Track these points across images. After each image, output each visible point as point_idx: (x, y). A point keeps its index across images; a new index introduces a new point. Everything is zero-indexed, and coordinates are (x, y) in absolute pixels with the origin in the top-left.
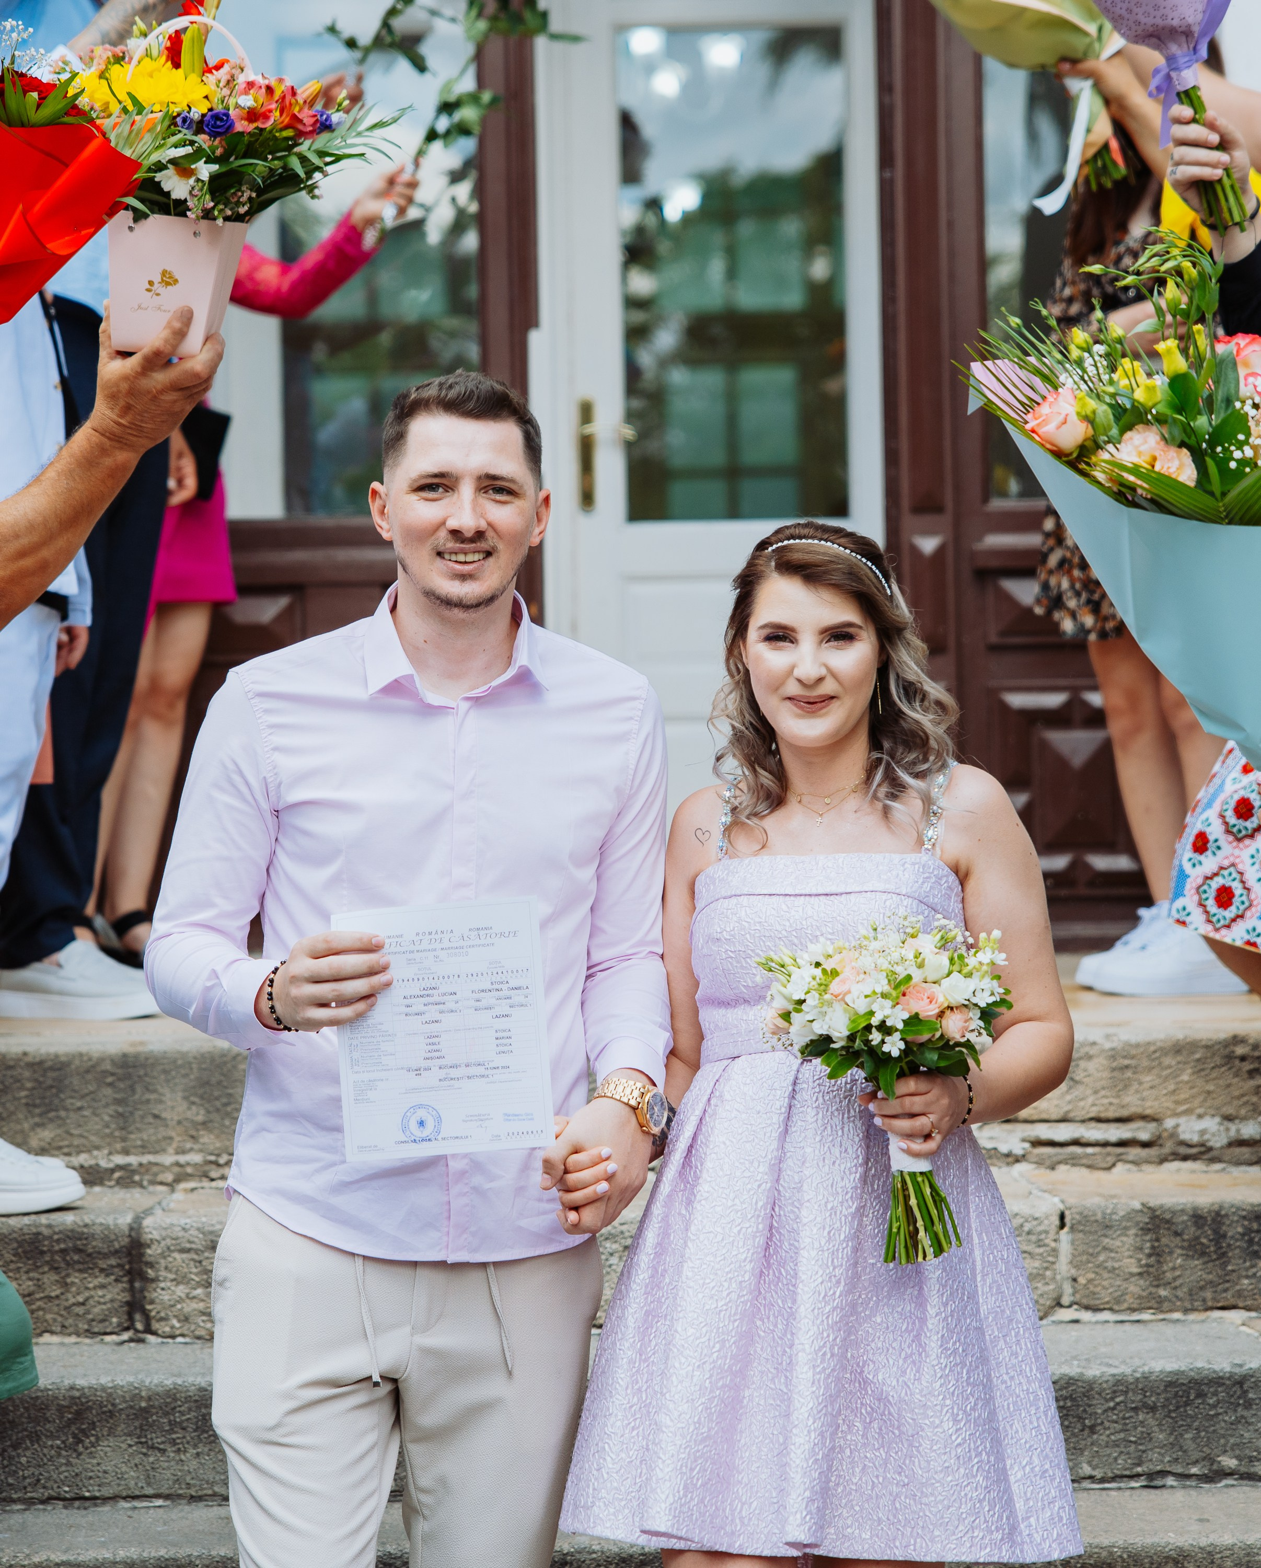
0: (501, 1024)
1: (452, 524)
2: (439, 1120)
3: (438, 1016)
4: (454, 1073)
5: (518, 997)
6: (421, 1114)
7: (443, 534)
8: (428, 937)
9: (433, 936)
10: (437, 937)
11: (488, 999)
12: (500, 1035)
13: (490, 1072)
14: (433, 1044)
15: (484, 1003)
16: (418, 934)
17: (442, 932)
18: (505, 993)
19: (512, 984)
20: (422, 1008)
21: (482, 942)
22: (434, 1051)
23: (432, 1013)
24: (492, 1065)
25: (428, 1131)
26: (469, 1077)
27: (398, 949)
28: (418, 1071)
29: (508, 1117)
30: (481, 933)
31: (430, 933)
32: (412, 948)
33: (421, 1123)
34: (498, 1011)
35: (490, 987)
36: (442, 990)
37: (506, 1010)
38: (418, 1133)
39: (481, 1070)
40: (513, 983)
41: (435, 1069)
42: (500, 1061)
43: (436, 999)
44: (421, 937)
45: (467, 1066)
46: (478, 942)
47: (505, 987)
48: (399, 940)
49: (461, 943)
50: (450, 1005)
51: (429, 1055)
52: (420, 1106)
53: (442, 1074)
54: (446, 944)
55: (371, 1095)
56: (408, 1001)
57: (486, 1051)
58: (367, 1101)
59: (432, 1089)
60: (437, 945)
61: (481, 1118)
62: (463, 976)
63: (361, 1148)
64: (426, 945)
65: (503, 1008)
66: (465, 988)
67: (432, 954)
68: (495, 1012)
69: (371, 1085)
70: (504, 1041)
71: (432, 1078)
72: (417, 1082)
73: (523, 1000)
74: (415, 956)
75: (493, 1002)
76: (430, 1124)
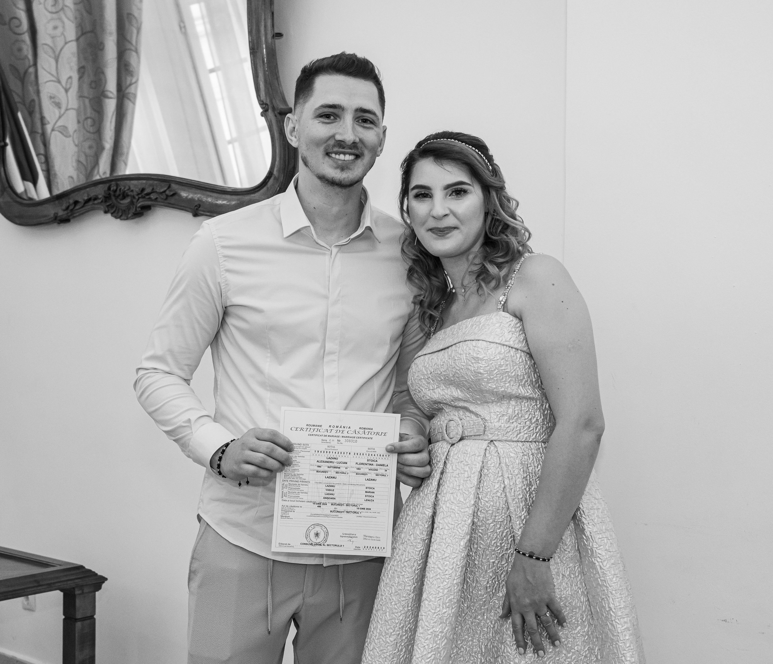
0: (370, 484)
2: (327, 534)
3: (334, 475)
4: (339, 508)
5: (381, 471)
6: (318, 529)
8: (335, 429)
9: (339, 429)
10: (341, 429)
11: (364, 469)
12: (368, 490)
13: (359, 510)
14: (330, 490)
15: (362, 471)
16: (330, 426)
17: (344, 427)
18: (374, 467)
19: (378, 463)
20: (326, 469)
21: (366, 436)
22: (329, 496)
23: (332, 472)
24: (361, 506)
25: (319, 540)
26: (347, 512)
27: (318, 433)
28: (319, 505)
29: (366, 537)
30: (366, 431)
31: (337, 427)
32: (326, 433)
33: (317, 535)
34: (369, 476)
35: (367, 462)
36: (339, 460)
37: (373, 476)
38: (314, 540)
39: (354, 509)
40: (380, 462)
41: (329, 505)
42: (366, 505)
43: (335, 465)
44: (332, 428)
45: (347, 505)
46: (363, 436)
47: (375, 463)
48: (319, 428)
49: (354, 435)
50: (343, 469)
51: (327, 496)
52: (318, 525)
53: (333, 508)
54: (345, 434)
55: (291, 514)
56: (319, 464)
57: (359, 497)
58: (288, 517)
59: (326, 516)
60: (340, 434)
61: (351, 536)
62: (352, 454)
63: (281, 544)
64: (334, 433)
65: (372, 475)
66: (352, 461)
67: (336, 439)
68: (367, 477)
69: (292, 509)
70: (370, 494)
71: (327, 509)
72: (318, 511)
73: (384, 473)
74: (328, 438)
75: (367, 471)
76: (322, 536)
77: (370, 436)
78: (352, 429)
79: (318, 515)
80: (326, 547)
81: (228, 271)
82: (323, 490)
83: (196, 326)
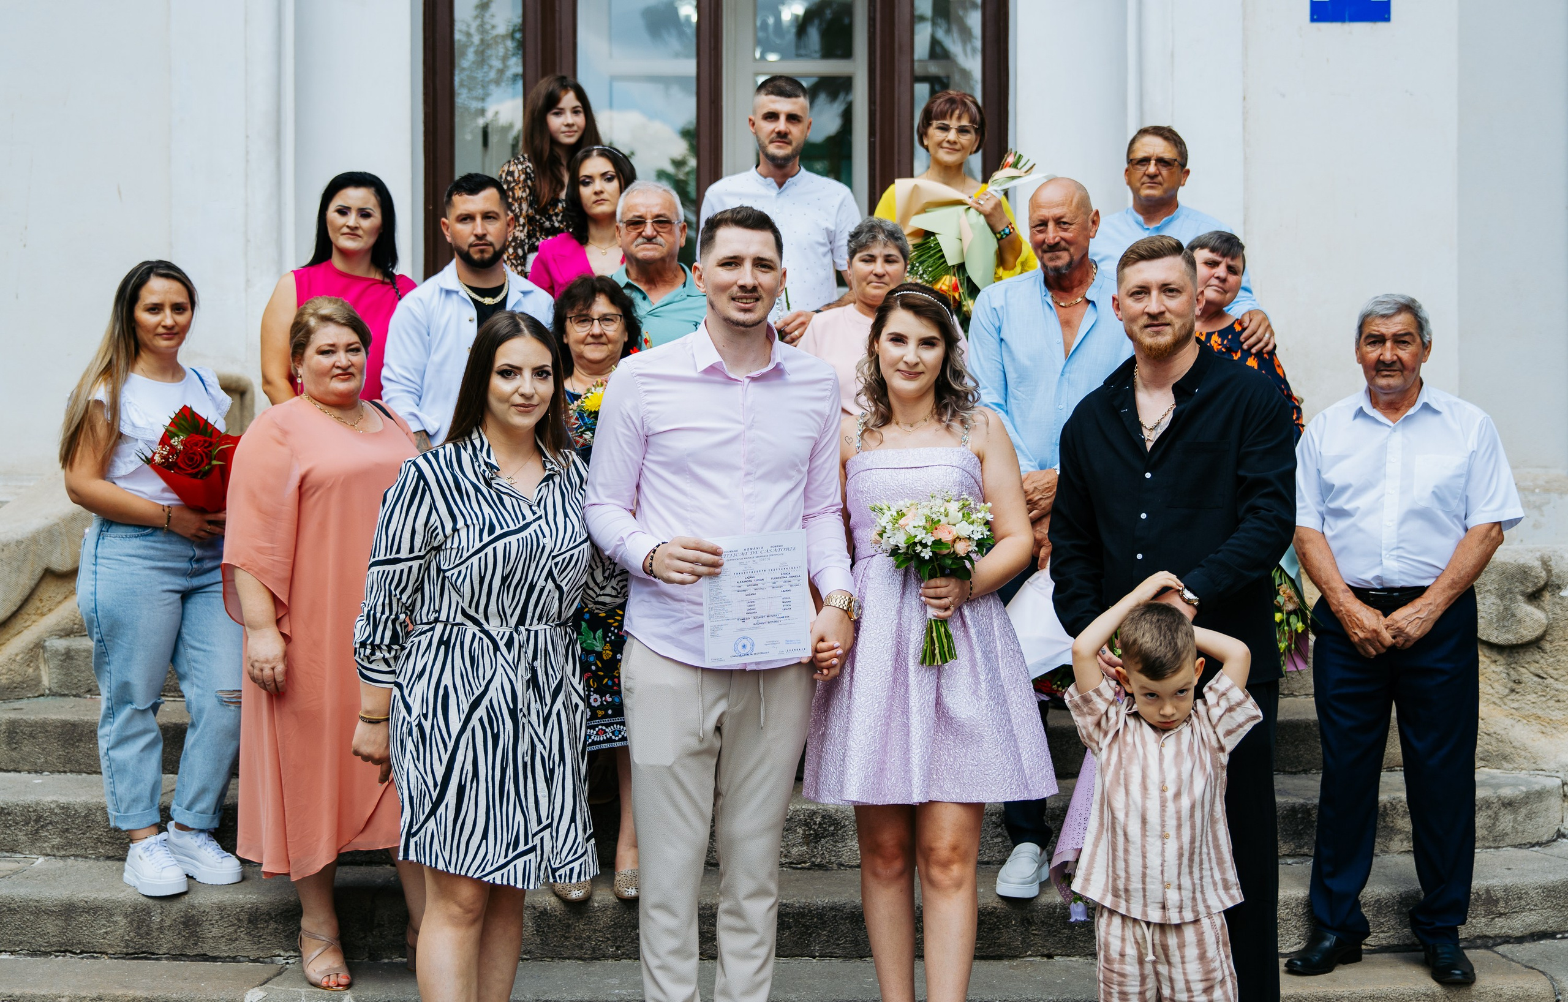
0: (786, 594)
1: (741, 282)
2: (753, 645)
3: (753, 591)
4: (761, 620)
5: (795, 581)
6: (744, 641)
7: (735, 288)
8: (751, 551)
10: (754, 550)
11: (779, 582)
12: (785, 600)
13: (779, 619)
14: (751, 606)
15: (777, 584)
16: (744, 549)
18: (788, 579)
20: (746, 588)
22: (751, 611)
23: (751, 590)
24: (780, 616)
25: (746, 651)
26: (769, 622)
27: (734, 557)
28: (743, 620)
29: (787, 642)
32: (741, 556)
33: (744, 646)
34: (784, 588)
35: (781, 576)
36: (756, 578)
37: (789, 588)
38: (742, 651)
39: (775, 619)
41: (752, 619)
42: (785, 613)
43: (754, 583)
44: (747, 551)
45: (768, 616)
46: (775, 553)
47: (788, 576)
49: (766, 553)
50: (760, 586)
51: (749, 611)
52: (744, 638)
53: (755, 621)
54: (759, 554)
56: (739, 584)
57: (778, 608)
58: (718, 636)
59: (750, 629)
60: (755, 555)
61: (774, 643)
62: (767, 570)
64: (749, 555)
65: (787, 587)
66: (768, 577)
67: (751, 559)
68: (782, 589)
69: (719, 627)
70: (786, 603)
71: (750, 623)
72: (743, 625)
73: (797, 582)
74: (744, 561)
75: (782, 583)
76: (748, 647)
77: (781, 552)
78: (765, 549)
79: (741, 630)
80: (753, 656)
81: (648, 404)
82: (745, 607)
83: (627, 459)
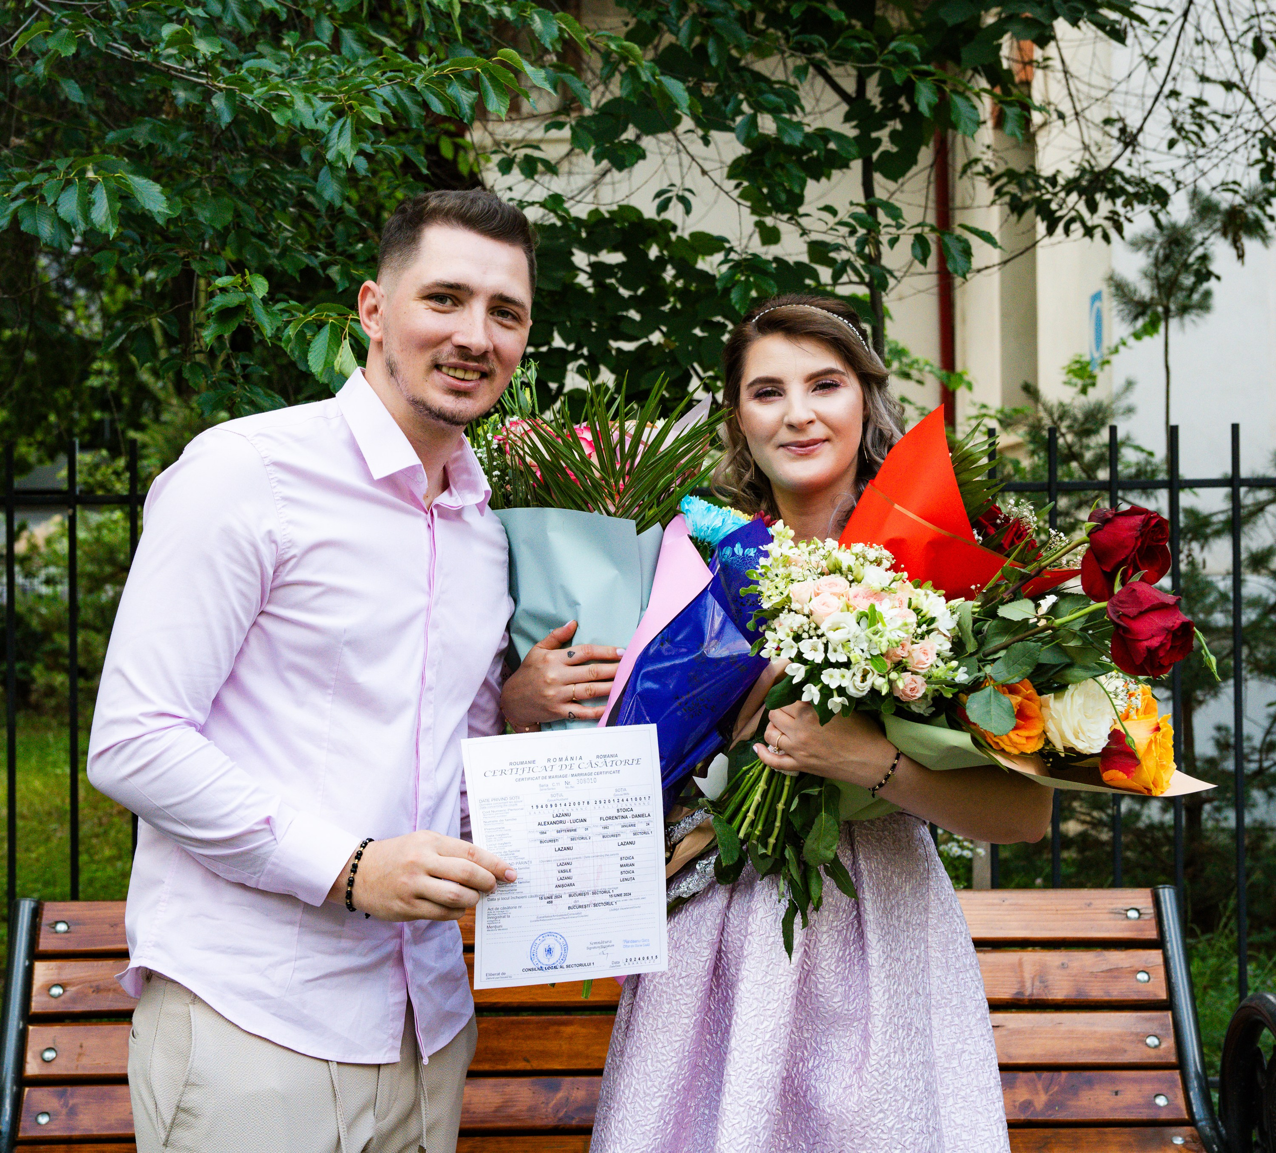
0: (627, 851)
1: (460, 339)
2: (565, 948)
3: (569, 843)
4: (582, 900)
5: (641, 826)
6: (550, 941)
7: (447, 348)
8: (558, 763)
9: (563, 762)
10: (568, 763)
11: (615, 826)
12: (624, 862)
13: (614, 899)
14: (565, 871)
15: (611, 830)
16: (549, 760)
17: (572, 759)
18: (630, 820)
19: (635, 812)
20: (555, 835)
21: (609, 769)
22: (565, 881)
23: (564, 840)
24: (616, 892)
25: (554, 959)
26: (595, 905)
27: (531, 775)
28: (550, 899)
29: (626, 943)
30: (608, 760)
31: (561, 759)
32: (544, 773)
33: (549, 951)
34: (623, 838)
35: (617, 814)
36: (573, 817)
37: (630, 837)
38: (545, 961)
39: (605, 898)
41: (565, 897)
42: (623, 888)
43: (568, 825)
44: (552, 763)
45: (594, 893)
46: (604, 769)
47: (629, 814)
48: (532, 765)
49: (590, 770)
50: (581, 832)
51: (561, 882)
52: (550, 934)
53: (571, 901)
54: (576, 771)
55: (504, 922)
56: (543, 828)
57: (611, 878)
58: (499, 928)
59: (562, 916)
60: (569, 772)
61: (604, 945)
62: (592, 803)
63: (490, 976)
64: (556, 771)
65: (627, 836)
66: (593, 815)
67: (563, 780)
68: (621, 839)
69: (504, 911)
70: (627, 867)
71: (563, 905)
72: (548, 909)
73: (646, 829)
74: (548, 781)
75: (618, 829)
76: (557, 952)
77: (615, 768)
78: (586, 760)
80: (566, 970)
82: (554, 875)
